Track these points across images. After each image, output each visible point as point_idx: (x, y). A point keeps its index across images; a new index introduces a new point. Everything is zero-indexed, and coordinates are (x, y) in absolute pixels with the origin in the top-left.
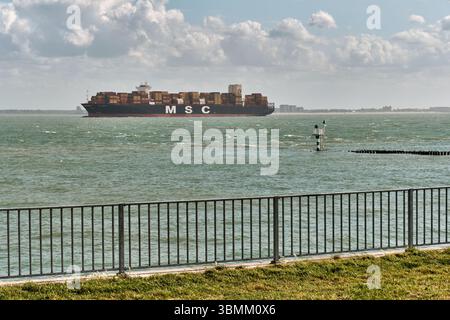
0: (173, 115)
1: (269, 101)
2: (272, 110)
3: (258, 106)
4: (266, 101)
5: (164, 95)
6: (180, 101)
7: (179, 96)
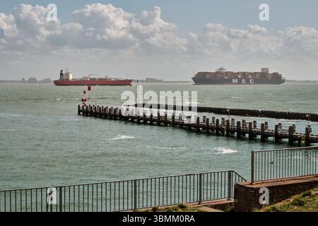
0: (236, 84)
1: (283, 76)
2: (284, 81)
3: (277, 79)
4: (281, 77)
5: (232, 73)
6: (240, 76)
7: (238, 73)
